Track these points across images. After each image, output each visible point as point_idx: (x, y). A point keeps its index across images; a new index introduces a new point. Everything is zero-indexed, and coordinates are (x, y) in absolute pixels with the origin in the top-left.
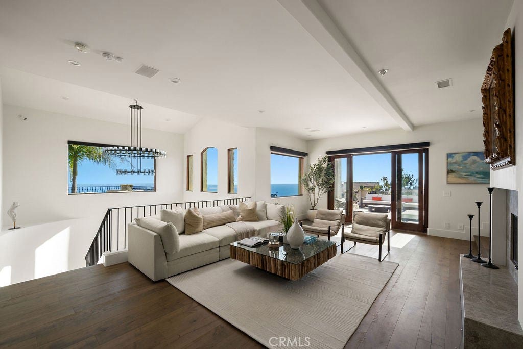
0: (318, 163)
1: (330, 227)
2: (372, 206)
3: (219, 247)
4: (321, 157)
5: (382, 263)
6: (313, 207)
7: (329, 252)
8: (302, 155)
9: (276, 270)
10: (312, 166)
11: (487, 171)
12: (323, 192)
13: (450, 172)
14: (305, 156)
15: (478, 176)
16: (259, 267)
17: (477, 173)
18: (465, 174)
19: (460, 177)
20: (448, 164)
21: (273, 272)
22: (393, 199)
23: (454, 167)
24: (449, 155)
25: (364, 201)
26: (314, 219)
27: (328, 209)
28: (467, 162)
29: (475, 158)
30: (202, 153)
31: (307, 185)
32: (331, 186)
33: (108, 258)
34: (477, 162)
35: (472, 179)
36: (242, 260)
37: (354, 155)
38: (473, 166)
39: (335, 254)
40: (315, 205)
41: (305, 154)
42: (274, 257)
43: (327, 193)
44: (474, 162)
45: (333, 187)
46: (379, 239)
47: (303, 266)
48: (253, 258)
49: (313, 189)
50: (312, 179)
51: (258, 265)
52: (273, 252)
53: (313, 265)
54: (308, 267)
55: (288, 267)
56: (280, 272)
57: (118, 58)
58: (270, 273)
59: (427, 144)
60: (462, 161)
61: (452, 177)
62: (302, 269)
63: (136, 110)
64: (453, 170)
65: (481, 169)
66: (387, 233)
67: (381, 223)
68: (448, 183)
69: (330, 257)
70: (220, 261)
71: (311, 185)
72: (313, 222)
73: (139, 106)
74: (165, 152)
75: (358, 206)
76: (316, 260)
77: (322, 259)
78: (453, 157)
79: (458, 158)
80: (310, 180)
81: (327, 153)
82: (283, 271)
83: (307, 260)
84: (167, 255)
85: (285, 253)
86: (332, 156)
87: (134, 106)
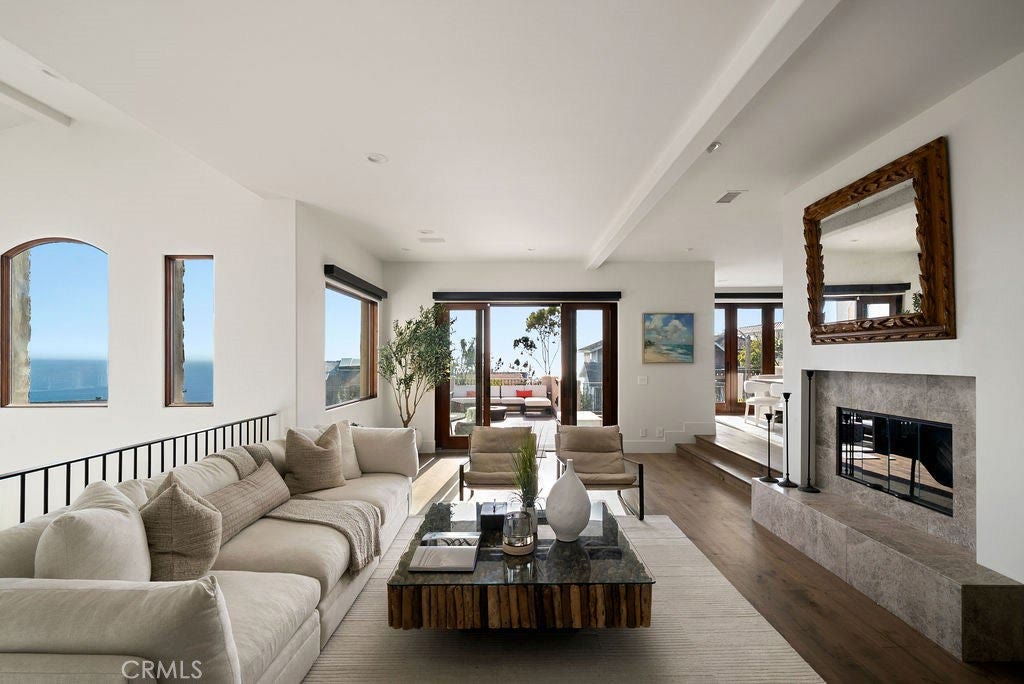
0: (419, 319)
6: (405, 423)
11: (690, 344)
12: (429, 385)
13: (648, 344)
14: (380, 298)
15: (680, 351)
17: (679, 346)
18: (665, 348)
19: (661, 353)
20: (646, 331)
23: (653, 337)
24: (647, 317)
28: (667, 328)
29: (676, 322)
34: (680, 330)
35: (674, 355)
37: (492, 305)
38: (675, 335)
40: (410, 418)
41: (383, 294)
43: (434, 391)
44: (676, 329)
59: (617, 295)
60: (662, 328)
61: (651, 353)
64: (652, 341)
65: (684, 340)
68: (645, 362)
71: (399, 370)
78: (651, 320)
79: (657, 322)
81: (436, 295)
86: (446, 302)
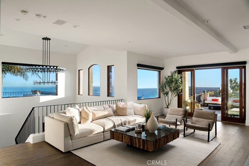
0: (171, 75)
1: (176, 120)
2: (211, 105)
3: (103, 132)
4: (173, 71)
5: (210, 142)
6: (168, 106)
7: (174, 135)
8: (159, 69)
9: (139, 145)
10: (167, 77)
12: (175, 95)
16: (129, 144)
21: (137, 146)
22: (223, 100)
25: (206, 102)
26: (167, 114)
27: (178, 107)
30: (89, 68)
31: (163, 91)
32: (180, 91)
33: (34, 138)
36: (117, 139)
37: (196, 69)
39: (178, 137)
41: (162, 69)
42: (139, 137)
43: (177, 96)
45: (182, 92)
46: (208, 127)
47: (156, 143)
48: (125, 139)
49: (167, 94)
50: (167, 86)
51: (128, 143)
52: (138, 135)
53: (163, 142)
54: (159, 144)
55: (147, 143)
56: (142, 146)
57: (44, 17)
58: (136, 148)
59: (245, 63)
62: (156, 144)
63: (46, 41)
66: (215, 123)
67: (210, 117)
69: (175, 138)
70: (104, 141)
71: (166, 91)
72: (166, 116)
73: (48, 38)
74: (65, 69)
75: (200, 105)
76: (165, 140)
77: (169, 139)
80: (166, 87)
81: (177, 68)
82: (144, 146)
83: (159, 139)
84: (71, 136)
85: (146, 135)
86: (181, 70)
87: (45, 38)
